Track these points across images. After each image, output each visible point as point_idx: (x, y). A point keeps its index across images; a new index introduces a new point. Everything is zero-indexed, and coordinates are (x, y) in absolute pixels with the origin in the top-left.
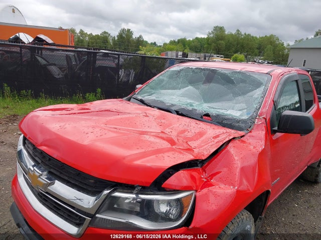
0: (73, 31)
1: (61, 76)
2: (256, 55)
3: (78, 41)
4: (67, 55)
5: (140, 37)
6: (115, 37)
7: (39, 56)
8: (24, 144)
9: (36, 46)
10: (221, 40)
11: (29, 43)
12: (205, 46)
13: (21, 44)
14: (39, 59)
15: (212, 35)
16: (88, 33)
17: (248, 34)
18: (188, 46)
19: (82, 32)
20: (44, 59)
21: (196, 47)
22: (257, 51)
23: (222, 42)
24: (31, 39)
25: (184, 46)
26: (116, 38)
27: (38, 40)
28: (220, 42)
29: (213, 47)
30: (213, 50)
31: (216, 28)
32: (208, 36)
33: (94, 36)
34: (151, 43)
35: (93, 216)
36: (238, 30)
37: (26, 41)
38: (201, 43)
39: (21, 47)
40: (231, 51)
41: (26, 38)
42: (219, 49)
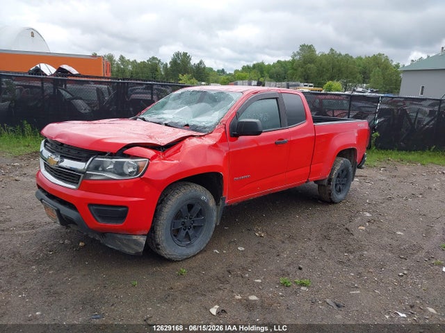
0: (110, 58)
1: (87, 111)
2: (359, 82)
3: (118, 71)
4: (97, 88)
5: (201, 62)
6: (166, 64)
7: (62, 89)
8: (45, 145)
9: (60, 78)
10: (310, 62)
11: (52, 75)
12: (290, 72)
13: (42, 76)
14: (64, 92)
15: (298, 57)
16: (131, 60)
17: (346, 55)
18: (268, 73)
19: (122, 58)
20: (68, 92)
21: (278, 74)
22: (360, 76)
23: (312, 65)
24: (53, 70)
25: (262, 72)
26: (169, 66)
27: (61, 71)
28: (309, 65)
29: (300, 74)
30: (300, 77)
31: (303, 47)
32: (293, 58)
33: (139, 64)
34: (218, 71)
35: (84, 173)
36: (332, 50)
37: (48, 73)
38: (284, 68)
39: (42, 80)
40: (325, 77)
41: (48, 70)
42: (308, 76)
